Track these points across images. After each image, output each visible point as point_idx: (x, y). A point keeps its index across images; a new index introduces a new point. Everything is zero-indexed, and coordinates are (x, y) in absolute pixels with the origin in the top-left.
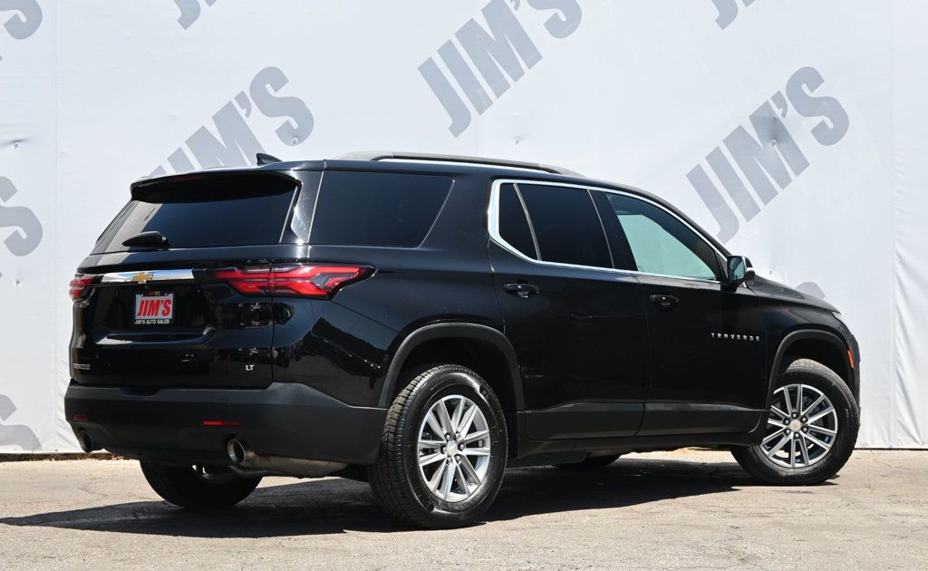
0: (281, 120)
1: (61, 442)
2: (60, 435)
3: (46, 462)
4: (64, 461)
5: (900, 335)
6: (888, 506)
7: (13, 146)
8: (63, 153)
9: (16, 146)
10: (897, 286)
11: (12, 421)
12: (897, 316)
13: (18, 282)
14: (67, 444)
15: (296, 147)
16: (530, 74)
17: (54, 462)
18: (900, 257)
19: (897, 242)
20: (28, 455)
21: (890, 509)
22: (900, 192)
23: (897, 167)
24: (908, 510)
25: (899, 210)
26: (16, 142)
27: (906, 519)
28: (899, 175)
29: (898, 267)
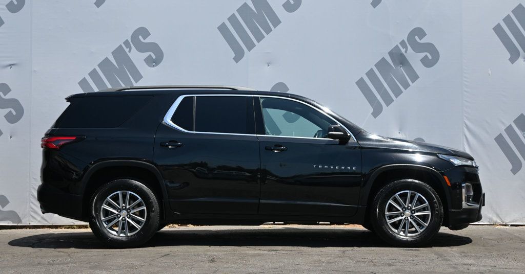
0: (146, 55)
1: (32, 219)
2: (32, 216)
3: (24, 230)
4: (34, 230)
7: (9, 68)
8: (35, 71)
9: (11, 67)
10: (465, 140)
11: (7, 208)
13: (11, 137)
14: (35, 221)
15: (153, 68)
16: (275, 31)
17: (28, 230)
18: (466, 124)
19: (465, 118)
20: (15, 226)
21: (461, 261)
22: (466, 91)
23: (465, 79)
24: (471, 261)
25: (466, 101)
26: (11, 65)
27: (469, 267)
28: (466, 83)
29: (466, 130)
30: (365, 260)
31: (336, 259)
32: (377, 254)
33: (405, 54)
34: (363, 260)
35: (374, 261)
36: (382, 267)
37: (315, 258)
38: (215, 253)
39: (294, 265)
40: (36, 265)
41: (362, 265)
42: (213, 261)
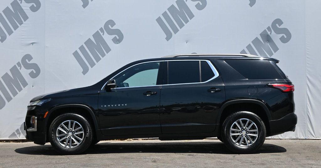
0: (113, 36)
5: (308, 103)
6: (306, 160)
7: (32, 45)
8: (47, 47)
9: (33, 45)
10: (307, 87)
12: (307, 97)
13: (33, 86)
15: (118, 44)
16: (191, 21)
18: (308, 78)
19: (307, 74)
21: (306, 162)
22: (308, 58)
23: (307, 50)
24: (313, 162)
25: (308, 63)
26: (33, 43)
27: (312, 166)
28: (308, 52)
29: (308, 81)
30: (248, 161)
31: (229, 161)
32: (254, 158)
33: (270, 35)
34: (246, 161)
35: (253, 162)
36: (258, 166)
37: (217, 160)
38: (156, 157)
39: (204, 164)
40: (49, 164)
41: (246, 164)
42: (155, 162)
